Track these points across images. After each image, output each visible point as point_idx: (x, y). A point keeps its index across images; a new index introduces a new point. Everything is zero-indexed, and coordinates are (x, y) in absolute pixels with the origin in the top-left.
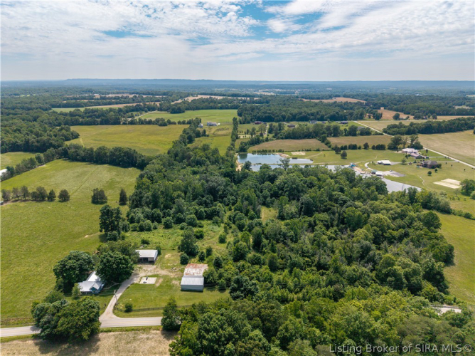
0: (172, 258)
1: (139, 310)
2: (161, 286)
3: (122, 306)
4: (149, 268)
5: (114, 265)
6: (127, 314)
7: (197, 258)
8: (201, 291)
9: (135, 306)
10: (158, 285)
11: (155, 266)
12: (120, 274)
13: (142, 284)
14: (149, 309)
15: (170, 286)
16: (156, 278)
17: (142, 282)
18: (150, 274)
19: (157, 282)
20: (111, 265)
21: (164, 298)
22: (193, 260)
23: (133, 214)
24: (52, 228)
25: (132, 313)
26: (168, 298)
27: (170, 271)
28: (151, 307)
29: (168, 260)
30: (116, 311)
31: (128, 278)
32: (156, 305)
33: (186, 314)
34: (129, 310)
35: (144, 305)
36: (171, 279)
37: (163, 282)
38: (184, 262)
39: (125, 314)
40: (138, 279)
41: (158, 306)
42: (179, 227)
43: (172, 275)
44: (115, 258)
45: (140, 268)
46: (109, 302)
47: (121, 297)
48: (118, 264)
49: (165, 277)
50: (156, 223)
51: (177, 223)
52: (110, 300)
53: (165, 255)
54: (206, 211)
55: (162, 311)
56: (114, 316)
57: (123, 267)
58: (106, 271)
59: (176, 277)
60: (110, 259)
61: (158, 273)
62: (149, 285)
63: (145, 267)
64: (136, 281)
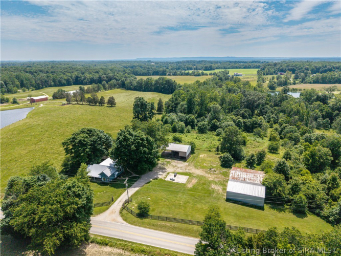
0: (209, 159)
1: (159, 218)
2: (194, 189)
3: (134, 206)
4: (180, 165)
5: (133, 146)
6: (139, 220)
7: (244, 163)
8: (262, 208)
9: (153, 210)
10: (190, 186)
11: (186, 164)
12: (139, 161)
13: (168, 181)
14: (174, 220)
15: (208, 190)
16: (187, 177)
17: (168, 179)
18: (179, 170)
19: (188, 181)
20: (129, 146)
21: (199, 206)
22: (237, 165)
23: (167, 117)
24: (92, 120)
25: (146, 220)
26: (206, 207)
27: (206, 172)
28: (178, 217)
29: (204, 160)
30: (125, 212)
31: (150, 170)
32: (187, 215)
33: (251, 246)
34: (143, 213)
35: (167, 210)
36: (210, 182)
37: (198, 183)
38: (226, 164)
39: (136, 219)
40: (164, 174)
41: (189, 218)
42: (215, 133)
43: (211, 177)
44: (136, 136)
45: (168, 162)
46: (119, 196)
47: (137, 193)
48: (139, 145)
49: (200, 178)
50: (189, 127)
51: (212, 131)
52: (121, 194)
53: (199, 154)
54: (244, 123)
55: (200, 229)
56: (120, 219)
57: (145, 152)
58: (121, 152)
59: (216, 180)
60: (129, 137)
61: (190, 171)
62: (178, 184)
63: (174, 162)
64: (161, 176)
